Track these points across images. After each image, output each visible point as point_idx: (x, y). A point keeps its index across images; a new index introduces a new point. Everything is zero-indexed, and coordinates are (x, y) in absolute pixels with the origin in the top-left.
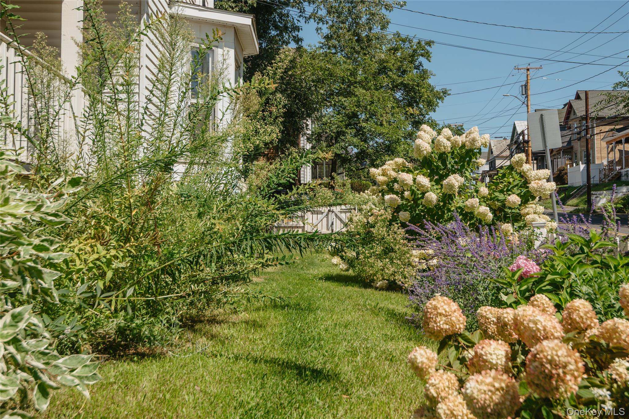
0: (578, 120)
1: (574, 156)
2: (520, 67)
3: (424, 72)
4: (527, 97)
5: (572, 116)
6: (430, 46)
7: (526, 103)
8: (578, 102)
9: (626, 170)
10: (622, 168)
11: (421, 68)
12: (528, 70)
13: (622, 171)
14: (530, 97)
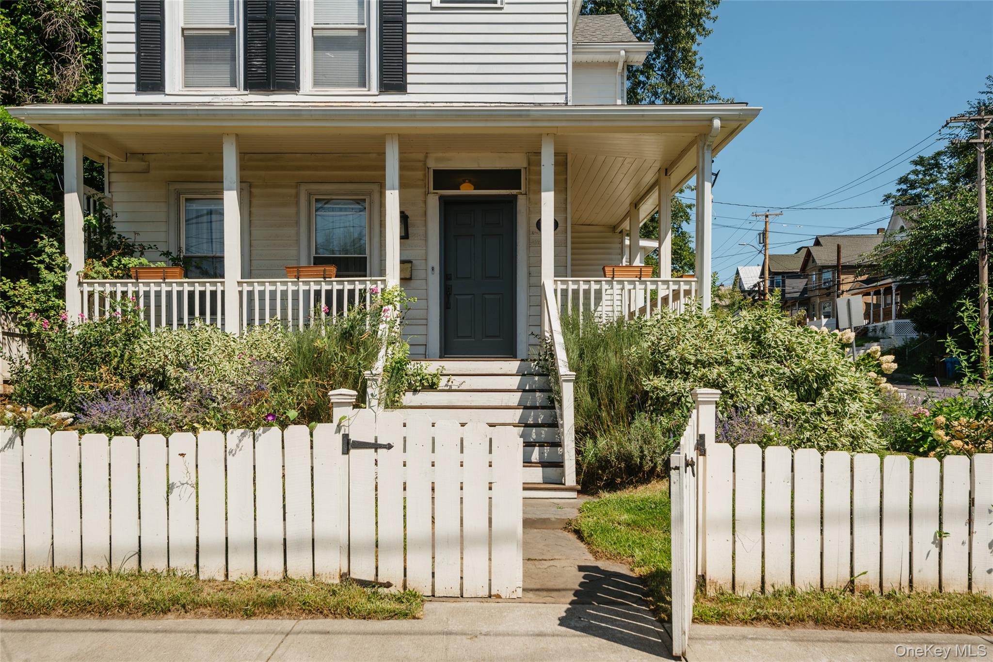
0: (817, 269)
1: (811, 307)
2: (758, 214)
3: (682, 234)
4: (765, 246)
5: (810, 265)
6: (691, 209)
7: (763, 252)
8: (817, 248)
9: (874, 325)
10: (869, 323)
11: (680, 230)
12: (767, 216)
13: (869, 326)
14: (768, 246)
